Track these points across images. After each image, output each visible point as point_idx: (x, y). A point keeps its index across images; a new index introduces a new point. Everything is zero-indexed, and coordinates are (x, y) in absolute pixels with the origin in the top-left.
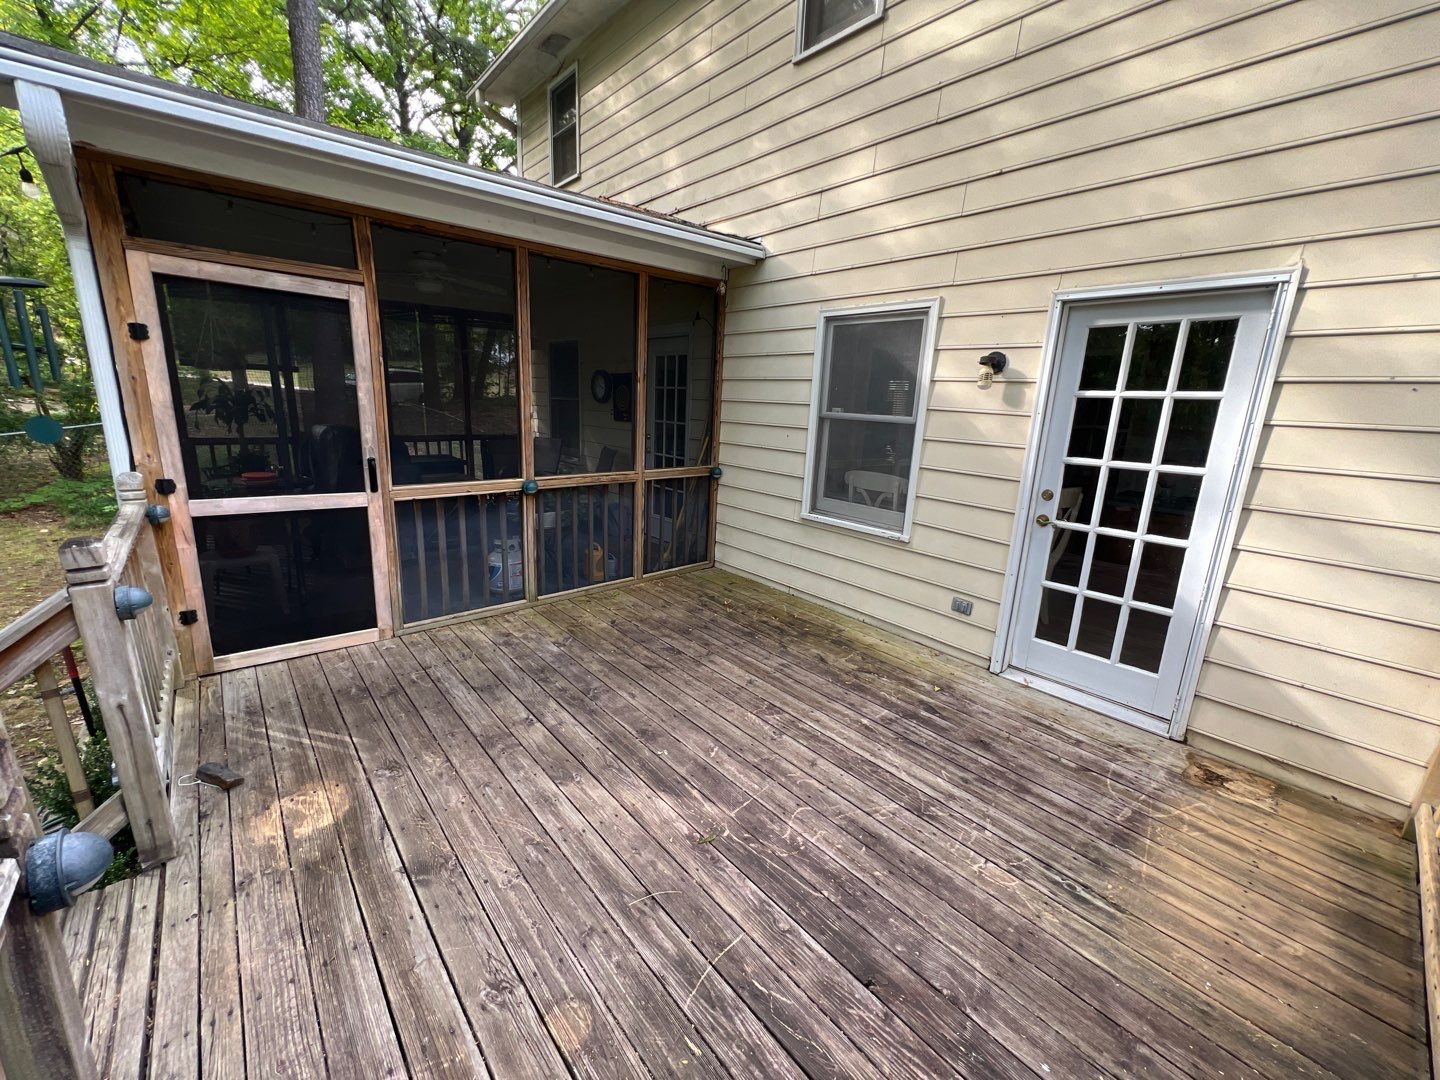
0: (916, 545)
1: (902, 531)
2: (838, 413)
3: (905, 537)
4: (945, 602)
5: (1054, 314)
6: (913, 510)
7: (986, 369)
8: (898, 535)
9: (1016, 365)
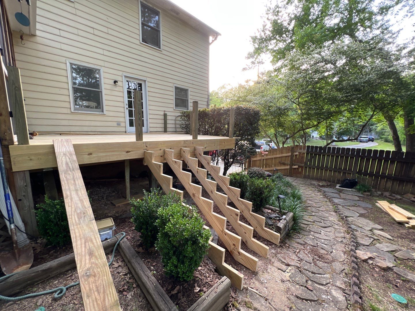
0: (107, 115)
2: (76, 86)
3: (105, 113)
4: (115, 124)
5: (123, 77)
6: (105, 108)
7: (116, 83)
8: (103, 113)
9: (119, 83)
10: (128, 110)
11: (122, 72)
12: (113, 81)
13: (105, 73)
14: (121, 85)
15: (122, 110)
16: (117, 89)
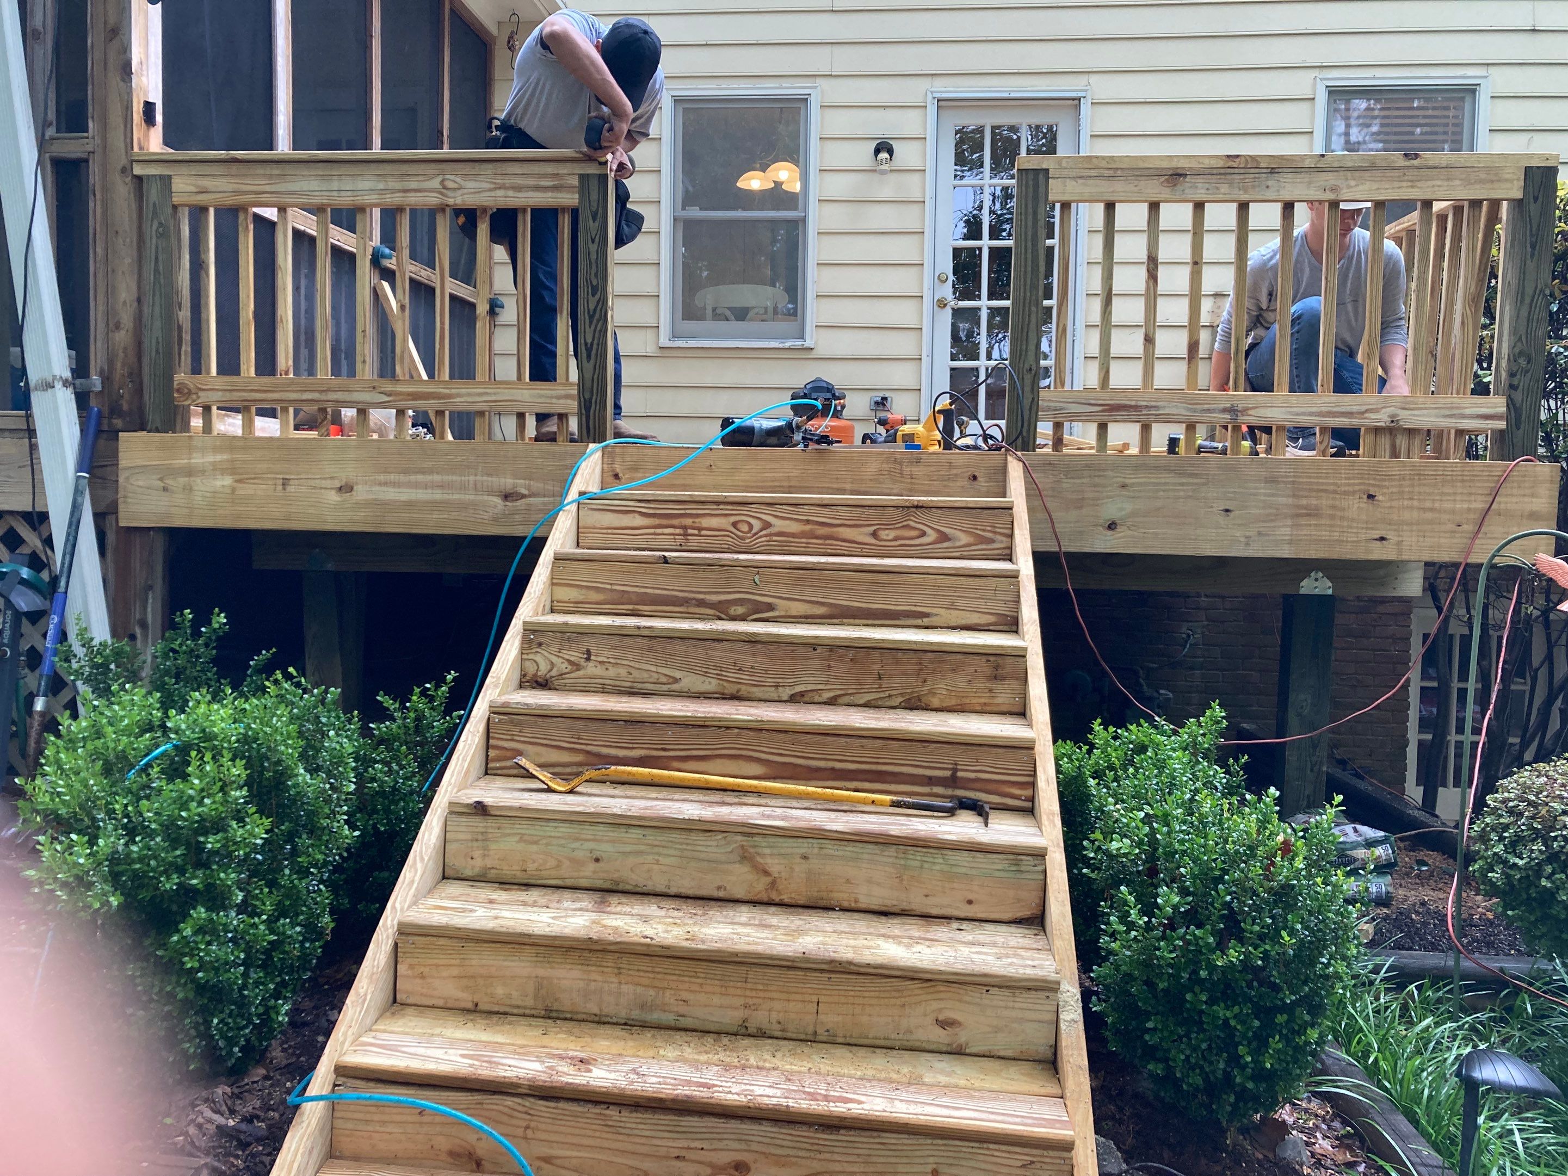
0: (820, 351)
1: (802, 337)
2: (695, 213)
3: (808, 343)
4: (861, 402)
5: (932, 109)
6: (815, 311)
7: (884, 155)
8: (799, 343)
9: (905, 154)
10: (948, 313)
11: (925, 84)
12: (873, 144)
13: (827, 111)
14: (915, 163)
15: (903, 313)
16: (887, 188)
